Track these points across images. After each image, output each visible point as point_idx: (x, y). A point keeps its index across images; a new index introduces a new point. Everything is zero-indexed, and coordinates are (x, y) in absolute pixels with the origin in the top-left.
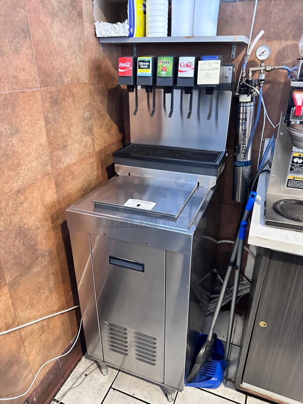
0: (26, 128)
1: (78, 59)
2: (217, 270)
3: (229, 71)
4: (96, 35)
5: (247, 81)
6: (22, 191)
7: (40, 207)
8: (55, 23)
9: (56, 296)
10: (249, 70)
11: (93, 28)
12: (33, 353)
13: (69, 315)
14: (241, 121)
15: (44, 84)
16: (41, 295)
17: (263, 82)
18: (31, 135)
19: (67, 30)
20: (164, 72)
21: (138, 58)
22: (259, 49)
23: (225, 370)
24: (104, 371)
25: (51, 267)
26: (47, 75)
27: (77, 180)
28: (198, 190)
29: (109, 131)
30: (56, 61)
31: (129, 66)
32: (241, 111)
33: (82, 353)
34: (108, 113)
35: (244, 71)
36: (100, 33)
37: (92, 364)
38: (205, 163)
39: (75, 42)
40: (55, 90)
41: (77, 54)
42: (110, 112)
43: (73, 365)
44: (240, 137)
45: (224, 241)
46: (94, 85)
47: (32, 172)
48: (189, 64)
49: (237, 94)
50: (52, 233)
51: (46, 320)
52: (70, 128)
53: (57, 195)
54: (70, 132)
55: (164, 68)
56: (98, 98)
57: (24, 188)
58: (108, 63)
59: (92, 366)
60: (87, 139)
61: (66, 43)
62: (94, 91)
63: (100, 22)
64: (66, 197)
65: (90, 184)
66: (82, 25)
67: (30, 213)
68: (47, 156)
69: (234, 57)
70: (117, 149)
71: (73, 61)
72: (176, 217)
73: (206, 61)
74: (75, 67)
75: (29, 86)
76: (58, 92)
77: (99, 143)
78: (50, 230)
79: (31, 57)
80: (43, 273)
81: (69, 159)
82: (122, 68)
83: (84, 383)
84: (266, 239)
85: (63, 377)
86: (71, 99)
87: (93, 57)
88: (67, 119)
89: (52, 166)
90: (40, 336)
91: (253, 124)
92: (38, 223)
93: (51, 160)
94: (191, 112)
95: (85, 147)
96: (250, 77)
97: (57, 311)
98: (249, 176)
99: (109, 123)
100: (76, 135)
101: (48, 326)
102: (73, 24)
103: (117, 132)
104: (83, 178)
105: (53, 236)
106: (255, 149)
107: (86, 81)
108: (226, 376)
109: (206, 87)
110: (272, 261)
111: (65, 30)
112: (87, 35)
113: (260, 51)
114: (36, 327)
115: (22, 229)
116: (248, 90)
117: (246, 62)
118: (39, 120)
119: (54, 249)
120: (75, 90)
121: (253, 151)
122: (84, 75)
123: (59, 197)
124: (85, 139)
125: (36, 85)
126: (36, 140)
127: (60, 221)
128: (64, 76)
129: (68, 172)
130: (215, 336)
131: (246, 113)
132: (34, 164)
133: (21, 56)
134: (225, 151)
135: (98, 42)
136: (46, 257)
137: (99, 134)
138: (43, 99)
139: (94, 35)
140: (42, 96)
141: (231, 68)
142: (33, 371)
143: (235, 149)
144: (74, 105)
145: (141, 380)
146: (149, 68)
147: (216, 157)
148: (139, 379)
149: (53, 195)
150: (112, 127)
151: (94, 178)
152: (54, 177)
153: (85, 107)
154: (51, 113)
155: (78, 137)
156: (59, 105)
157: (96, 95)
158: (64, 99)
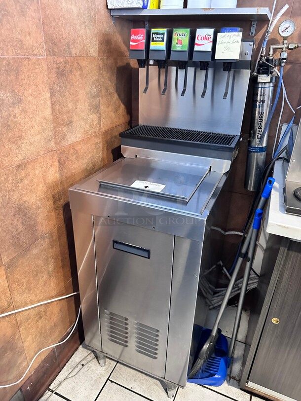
0: (30, 98)
1: (88, 31)
2: (223, 262)
3: (249, 47)
4: (107, 6)
5: (268, 60)
6: (23, 166)
7: (41, 186)
9: (55, 281)
10: (270, 48)
12: (28, 339)
13: (67, 301)
14: (258, 103)
15: (51, 52)
16: (39, 279)
17: (284, 61)
18: (35, 107)
20: (179, 45)
21: (152, 30)
22: (282, 24)
23: (228, 368)
24: (101, 361)
25: (51, 250)
26: (54, 43)
27: (81, 160)
28: (210, 174)
29: (116, 111)
30: (65, 30)
31: (141, 38)
32: (259, 92)
33: (79, 342)
34: (116, 91)
35: (264, 49)
36: (111, 4)
37: (90, 354)
38: (219, 145)
39: (85, 11)
40: (62, 60)
41: (86, 24)
42: (118, 91)
43: (70, 354)
44: (256, 121)
45: (232, 233)
46: (103, 60)
47: (34, 147)
48: (207, 37)
49: (255, 74)
50: (53, 214)
51: (43, 306)
52: (76, 104)
53: (60, 174)
54: (76, 108)
55: (180, 40)
56: (106, 75)
57: (26, 164)
58: (118, 39)
59: (89, 357)
60: (93, 117)
61: (75, 11)
62: (102, 66)
64: (69, 177)
65: (94, 166)
67: (31, 190)
68: (51, 131)
69: (253, 35)
71: (82, 31)
72: (187, 201)
73: (226, 33)
74: (84, 38)
75: (35, 52)
76: (65, 63)
77: (106, 123)
78: (51, 211)
79: (38, 21)
80: (42, 255)
81: (74, 136)
82: (134, 41)
83: (80, 373)
84: (288, 228)
85: (59, 366)
86: (79, 73)
87: (103, 30)
88: (73, 94)
89: (56, 143)
90: (36, 323)
91: (271, 107)
92: (38, 202)
93: (55, 136)
94: (206, 91)
95: (91, 126)
96: (271, 55)
97: (56, 297)
98: (263, 163)
99: (117, 102)
100: (82, 111)
101: (45, 312)
103: (125, 113)
104: (88, 158)
105: (54, 217)
106: (271, 135)
107: (95, 54)
108: (229, 374)
109: (224, 63)
110: (290, 252)
112: (98, 5)
113: (284, 27)
114: (33, 312)
115: (22, 207)
116: (268, 69)
117: (267, 39)
118: (44, 91)
119: (55, 231)
120: (83, 64)
121: (269, 136)
122: (93, 49)
123: (62, 176)
124: (91, 117)
125: (42, 52)
126: (40, 113)
127: (62, 202)
128: (72, 46)
129: (72, 151)
130: (219, 331)
131: (264, 95)
132: (38, 137)
133: (27, 19)
134: (239, 135)
135: (109, 15)
136: (46, 240)
137: (106, 114)
138: (49, 68)
139: (105, 6)
140: (48, 66)
142: (28, 358)
143: (250, 134)
144: (82, 79)
145: (140, 373)
146: (163, 41)
147: (231, 140)
148: (138, 372)
149: (56, 174)
150: (119, 107)
151: (99, 160)
152: (58, 154)
153: (93, 82)
154: (57, 85)
155: (84, 114)
156: (66, 77)
157: (105, 71)
158: (71, 71)
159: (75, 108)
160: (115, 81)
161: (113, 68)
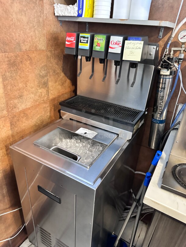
1: (37, 32)
3: (153, 50)
4: (55, 14)
5: (169, 59)
8: (15, 4)
10: (171, 50)
11: (53, 8)
14: (160, 89)
15: (3, 51)
17: (181, 60)
19: (27, 10)
20: (98, 47)
21: (80, 34)
22: (181, 33)
26: (5, 44)
27: (31, 120)
28: (118, 139)
29: (63, 84)
30: (15, 34)
31: (73, 40)
32: (161, 82)
34: (63, 71)
35: (168, 50)
39: (34, 18)
40: (13, 55)
41: (36, 28)
42: (64, 71)
44: (158, 101)
45: (140, 173)
46: (51, 51)
48: (118, 43)
49: (160, 67)
50: (6, 157)
52: (26, 83)
53: (12, 131)
54: (27, 86)
55: (98, 43)
56: (54, 61)
60: (43, 91)
61: (25, 19)
62: (50, 56)
63: (58, 4)
64: (20, 132)
65: (43, 122)
66: (42, 6)
68: (4, 104)
69: (161, 38)
70: (69, 97)
71: (32, 33)
76: (16, 57)
77: (53, 93)
78: (4, 156)
82: (68, 41)
86: (29, 62)
87: (51, 31)
88: (23, 77)
89: (8, 111)
91: (170, 92)
93: (7, 107)
94: (119, 79)
95: (39, 96)
96: (171, 55)
98: (162, 131)
99: (63, 79)
100: (32, 88)
102: (33, 5)
104: (37, 118)
106: (170, 110)
107: (44, 48)
109: (130, 63)
111: (25, 9)
112: (46, 14)
113: (182, 35)
116: (168, 65)
117: (170, 43)
120: (32, 55)
121: (168, 112)
122: (42, 44)
124: (40, 91)
128: (23, 44)
131: (165, 84)
134: (144, 110)
135: (57, 19)
137: (54, 87)
139: (53, 14)
141: (155, 47)
143: (154, 109)
144: (31, 66)
146: (87, 43)
147: (137, 114)
149: (8, 132)
150: (65, 82)
151: (47, 118)
152: (9, 118)
153: (42, 67)
154: (8, 72)
155: (33, 89)
156: (16, 66)
157: (53, 59)
158: (21, 62)
159: (25, 86)
160: (62, 65)
161: (60, 56)
